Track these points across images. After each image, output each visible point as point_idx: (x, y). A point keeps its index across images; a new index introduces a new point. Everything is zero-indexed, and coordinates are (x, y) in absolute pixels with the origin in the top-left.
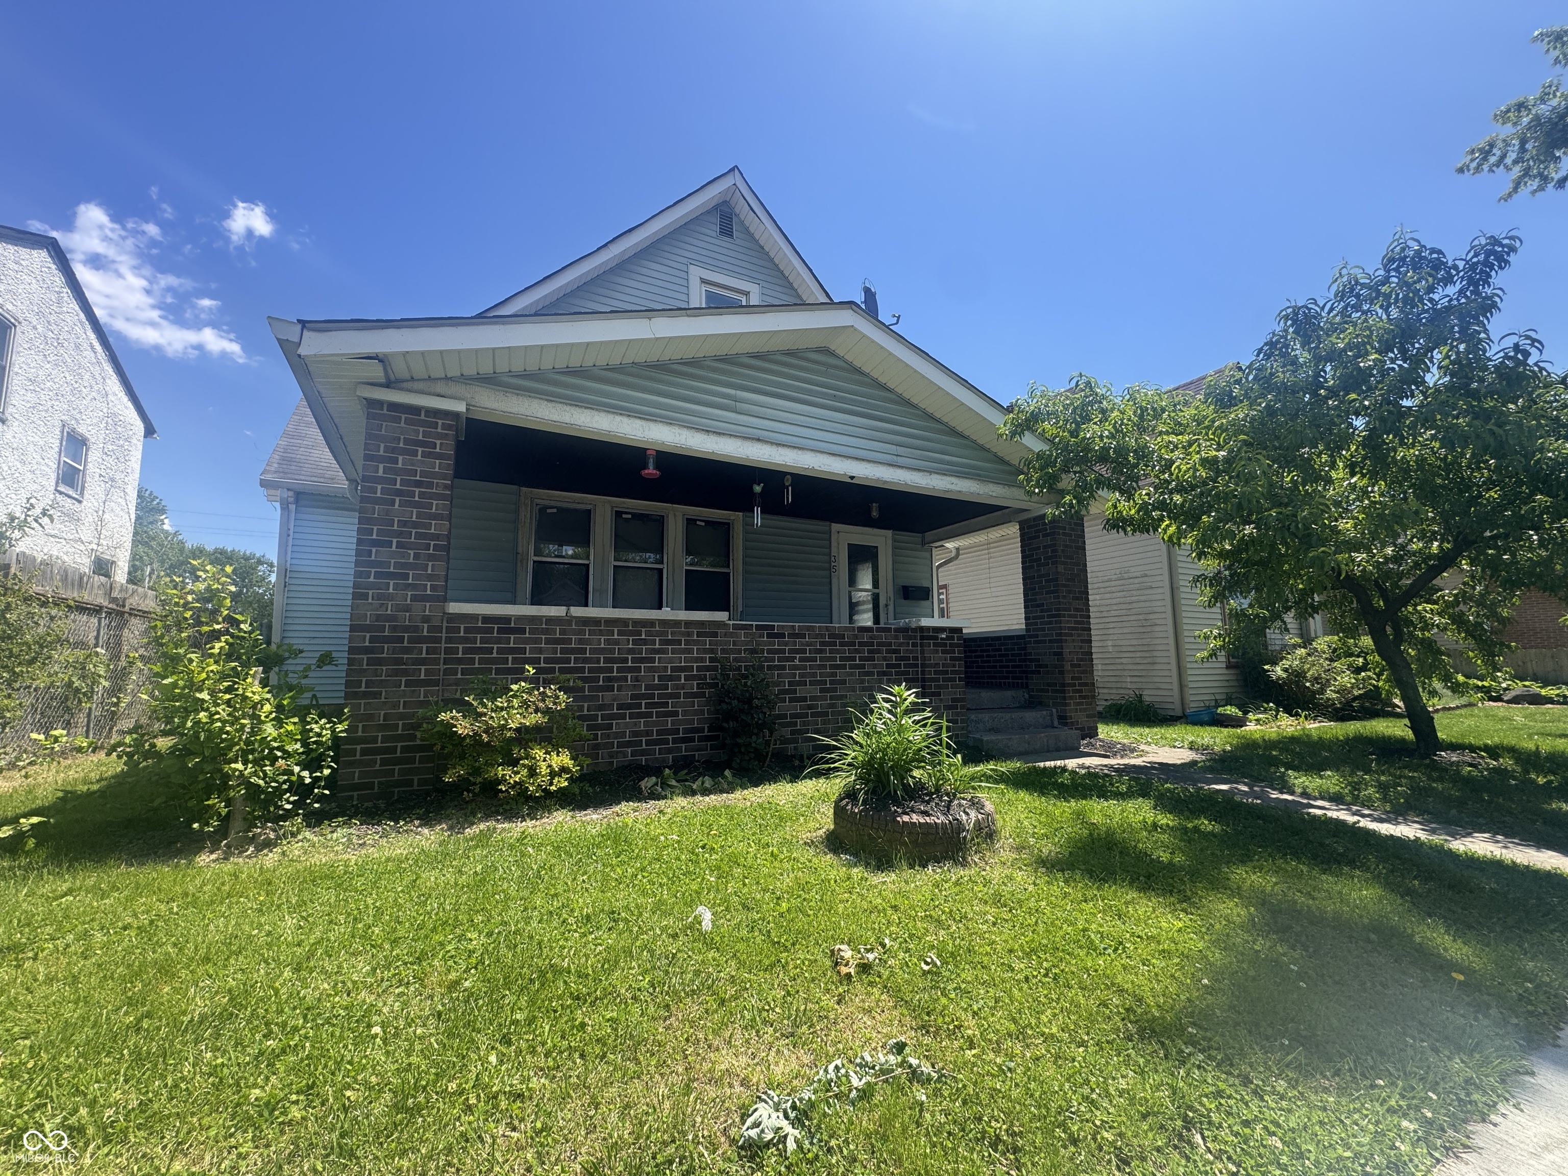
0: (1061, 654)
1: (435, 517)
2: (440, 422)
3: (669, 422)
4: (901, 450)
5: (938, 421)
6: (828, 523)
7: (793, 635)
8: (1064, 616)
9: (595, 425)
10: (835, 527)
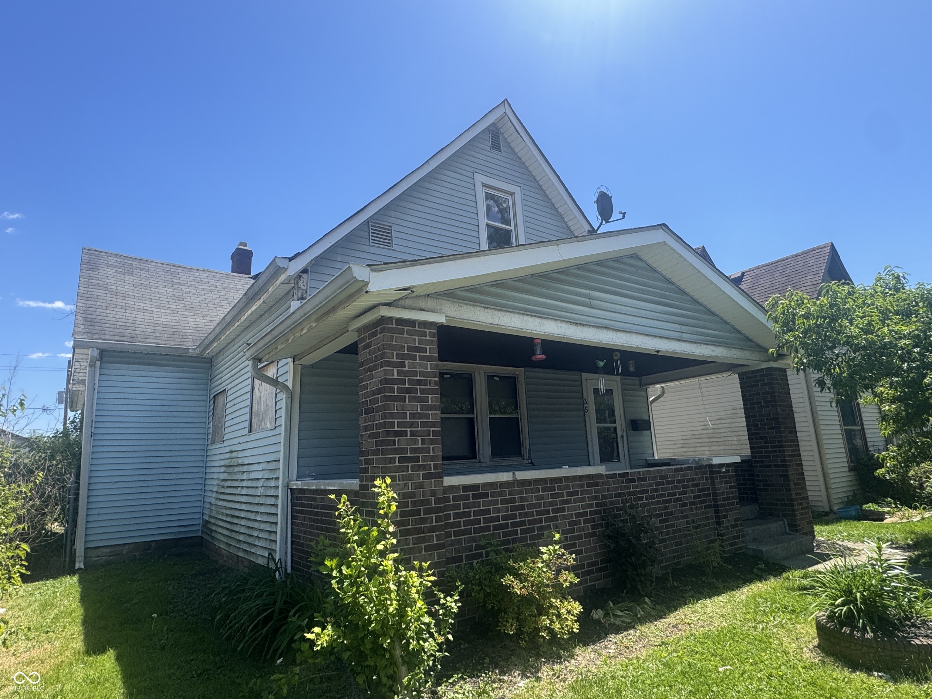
0: (786, 476)
1: (431, 408)
2: (428, 331)
3: (555, 318)
4: (684, 328)
5: (700, 304)
6: (579, 373)
7: (640, 480)
8: (786, 446)
9: (513, 325)
10: (585, 375)
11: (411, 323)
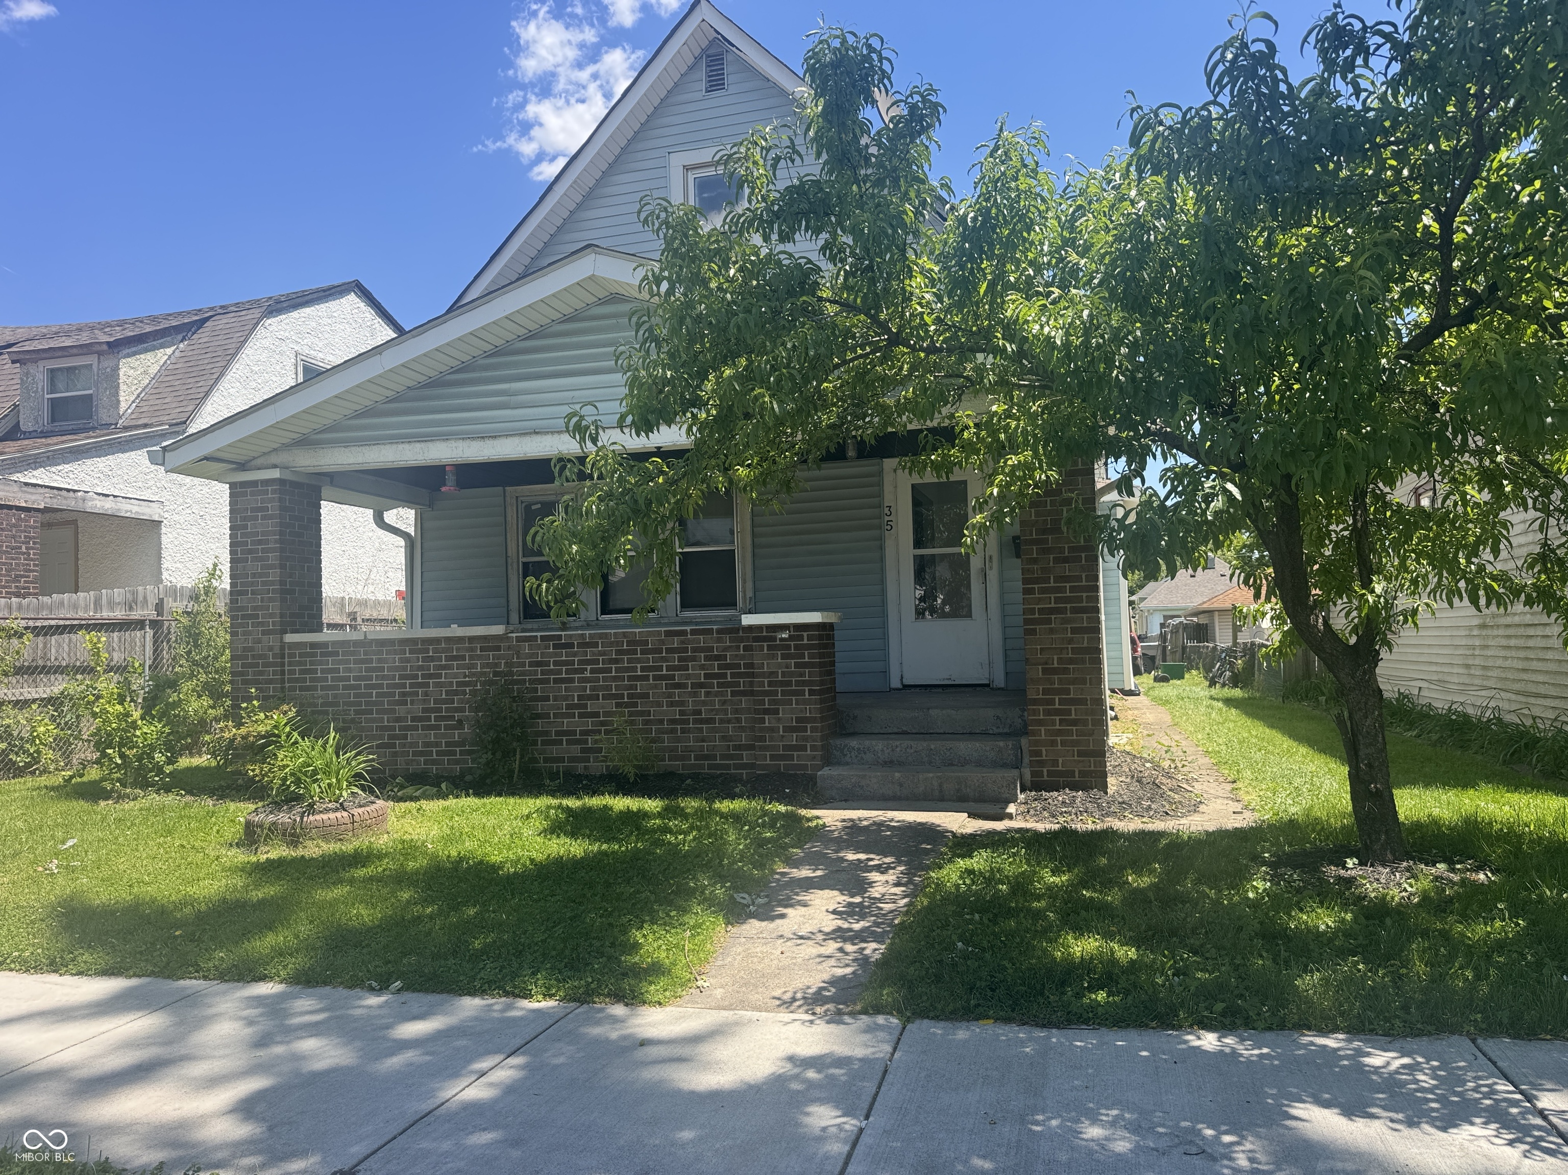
7: (584, 645)
10: (890, 463)
11: (254, 483)
